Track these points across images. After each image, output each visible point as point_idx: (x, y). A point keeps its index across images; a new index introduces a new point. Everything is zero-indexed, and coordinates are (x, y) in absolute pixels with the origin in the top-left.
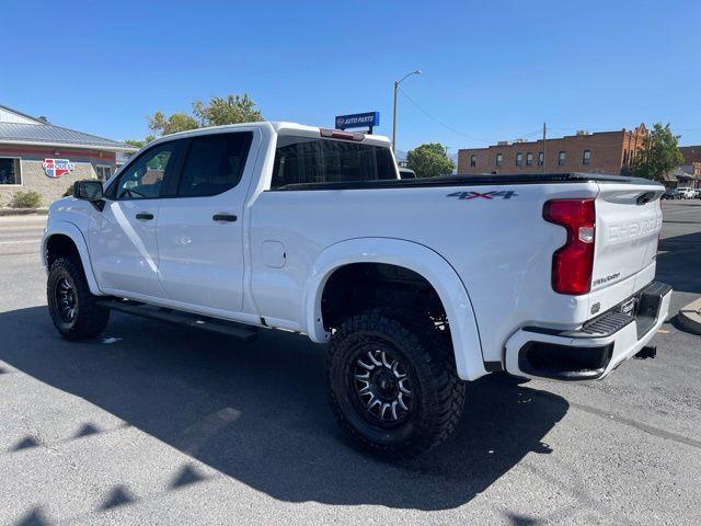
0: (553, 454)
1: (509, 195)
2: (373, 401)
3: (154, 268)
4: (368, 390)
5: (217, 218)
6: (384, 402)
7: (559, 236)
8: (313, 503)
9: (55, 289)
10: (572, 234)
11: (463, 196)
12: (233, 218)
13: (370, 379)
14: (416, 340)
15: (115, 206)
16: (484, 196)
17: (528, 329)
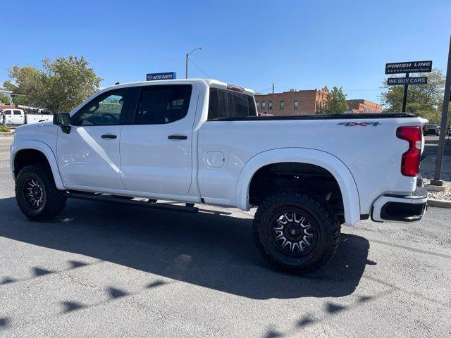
0: (378, 264)
1: (376, 124)
2: (285, 242)
3: (117, 170)
4: (282, 236)
5: (171, 137)
6: (293, 242)
7: (405, 146)
8: (274, 299)
9: (21, 187)
10: (412, 145)
11: (348, 124)
12: (184, 138)
13: (283, 230)
14: (320, 205)
15: (81, 130)
16: (360, 124)
17: (386, 195)
